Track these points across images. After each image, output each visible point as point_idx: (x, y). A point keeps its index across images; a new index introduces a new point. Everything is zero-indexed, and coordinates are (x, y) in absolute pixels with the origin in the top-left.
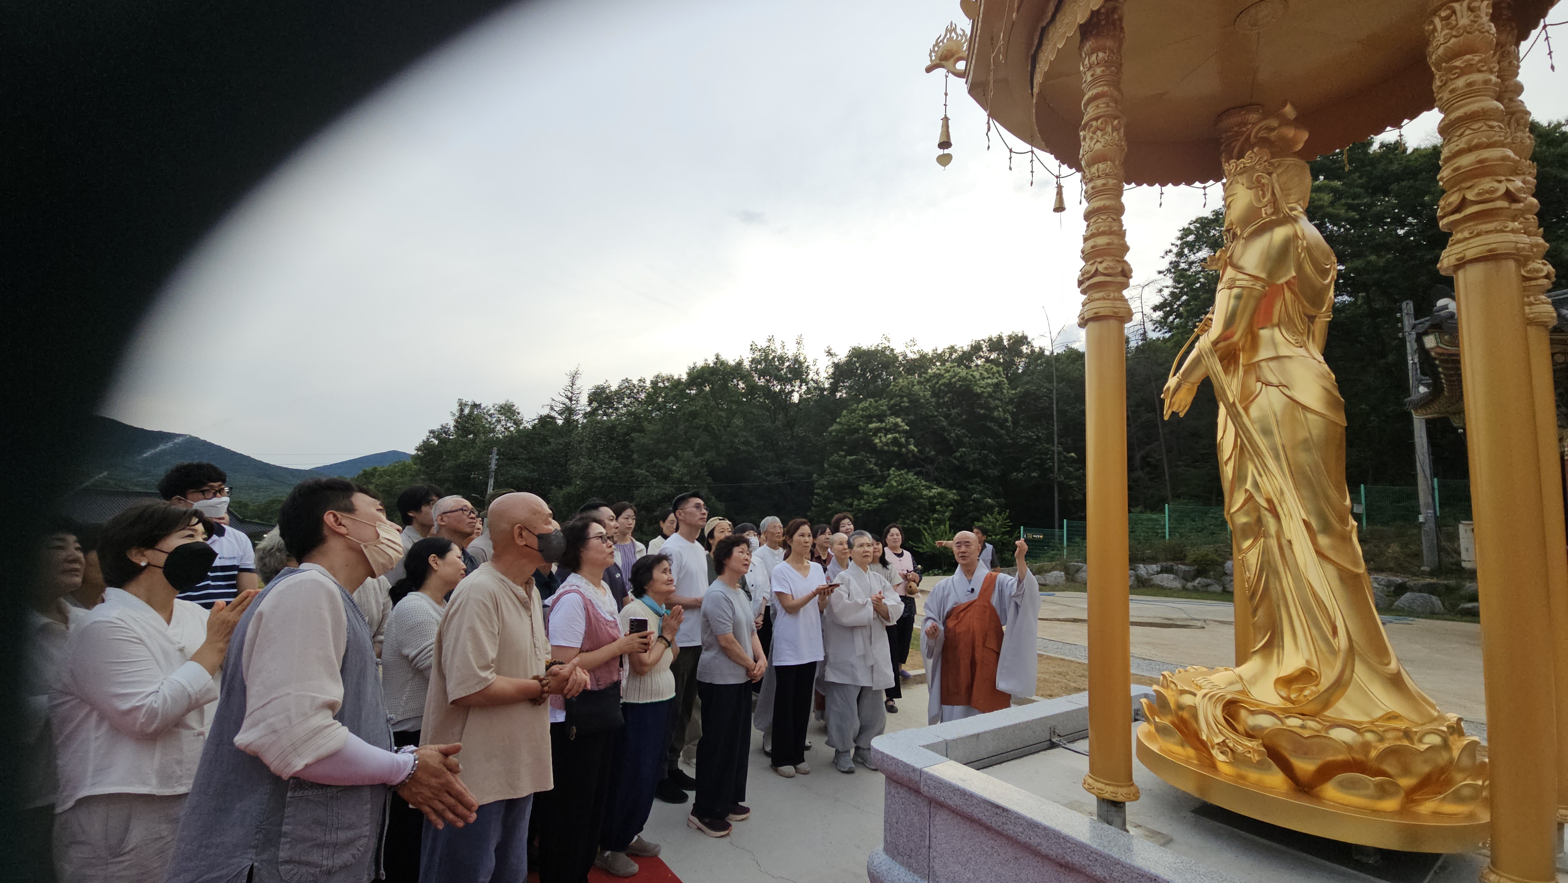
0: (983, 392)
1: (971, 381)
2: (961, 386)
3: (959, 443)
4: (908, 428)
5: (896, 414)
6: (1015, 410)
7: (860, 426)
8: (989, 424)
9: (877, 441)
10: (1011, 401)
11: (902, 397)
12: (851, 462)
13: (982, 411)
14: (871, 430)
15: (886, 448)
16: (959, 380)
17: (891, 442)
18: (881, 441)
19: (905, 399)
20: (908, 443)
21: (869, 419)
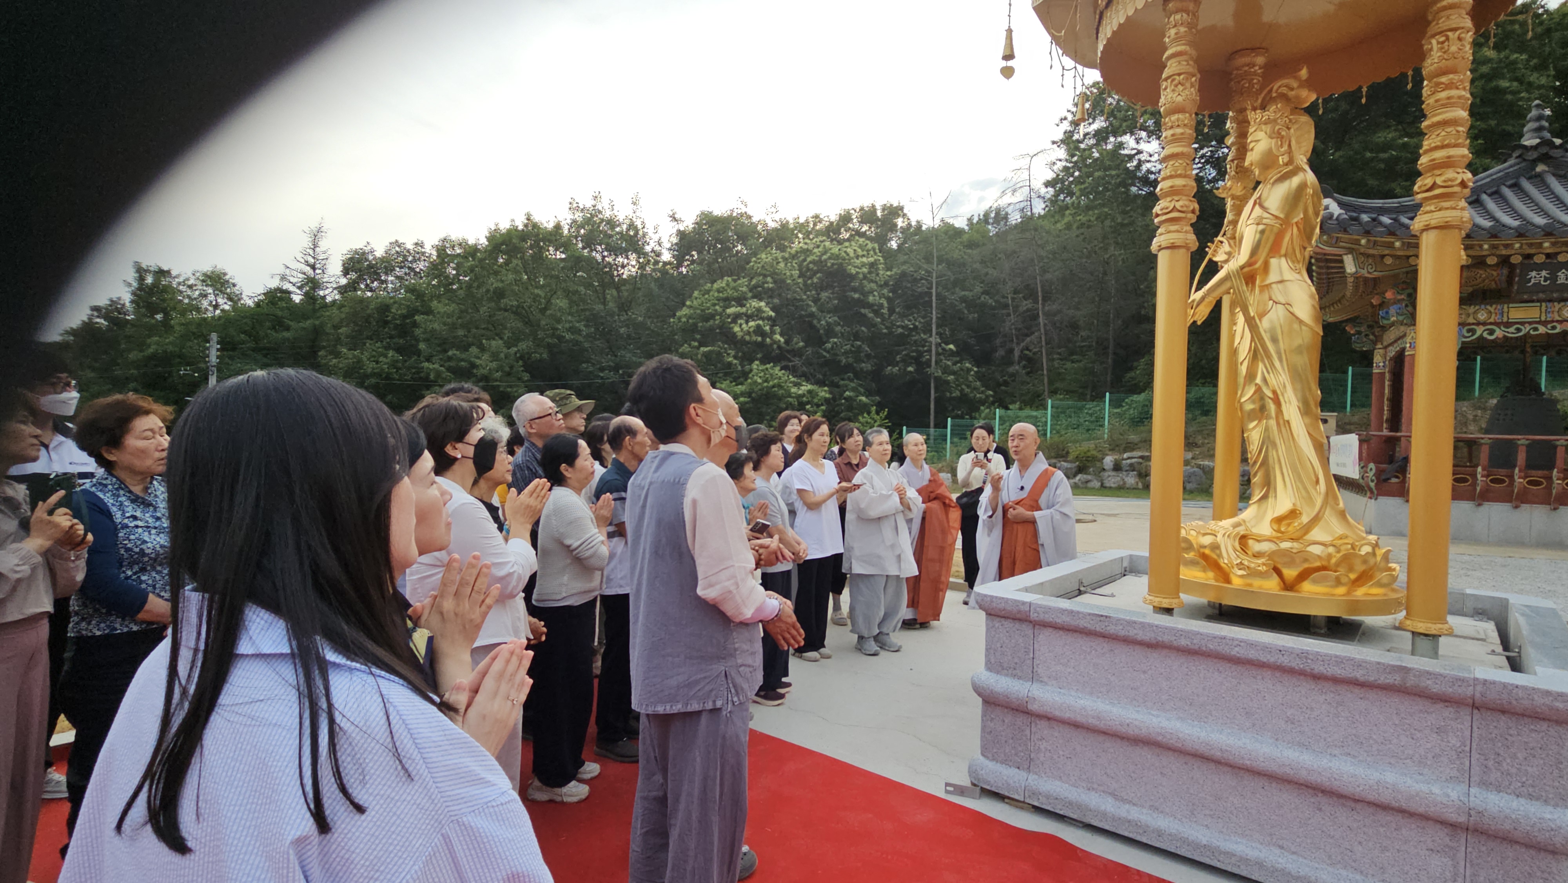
0: (858, 273)
1: (844, 259)
2: (833, 264)
3: (830, 332)
4: (773, 314)
5: (758, 297)
6: (891, 294)
7: (716, 310)
8: (863, 311)
9: (736, 329)
10: (886, 284)
11: (765, 276)
12: (705, 355)
13: (856, 296)
14: (729, 316)
15: (747, 338)
16: (830, 258)
17: (754, 331)
18: (742, 330)
19: (769, 279)
20: (773, 332)
21: (727, 301)
